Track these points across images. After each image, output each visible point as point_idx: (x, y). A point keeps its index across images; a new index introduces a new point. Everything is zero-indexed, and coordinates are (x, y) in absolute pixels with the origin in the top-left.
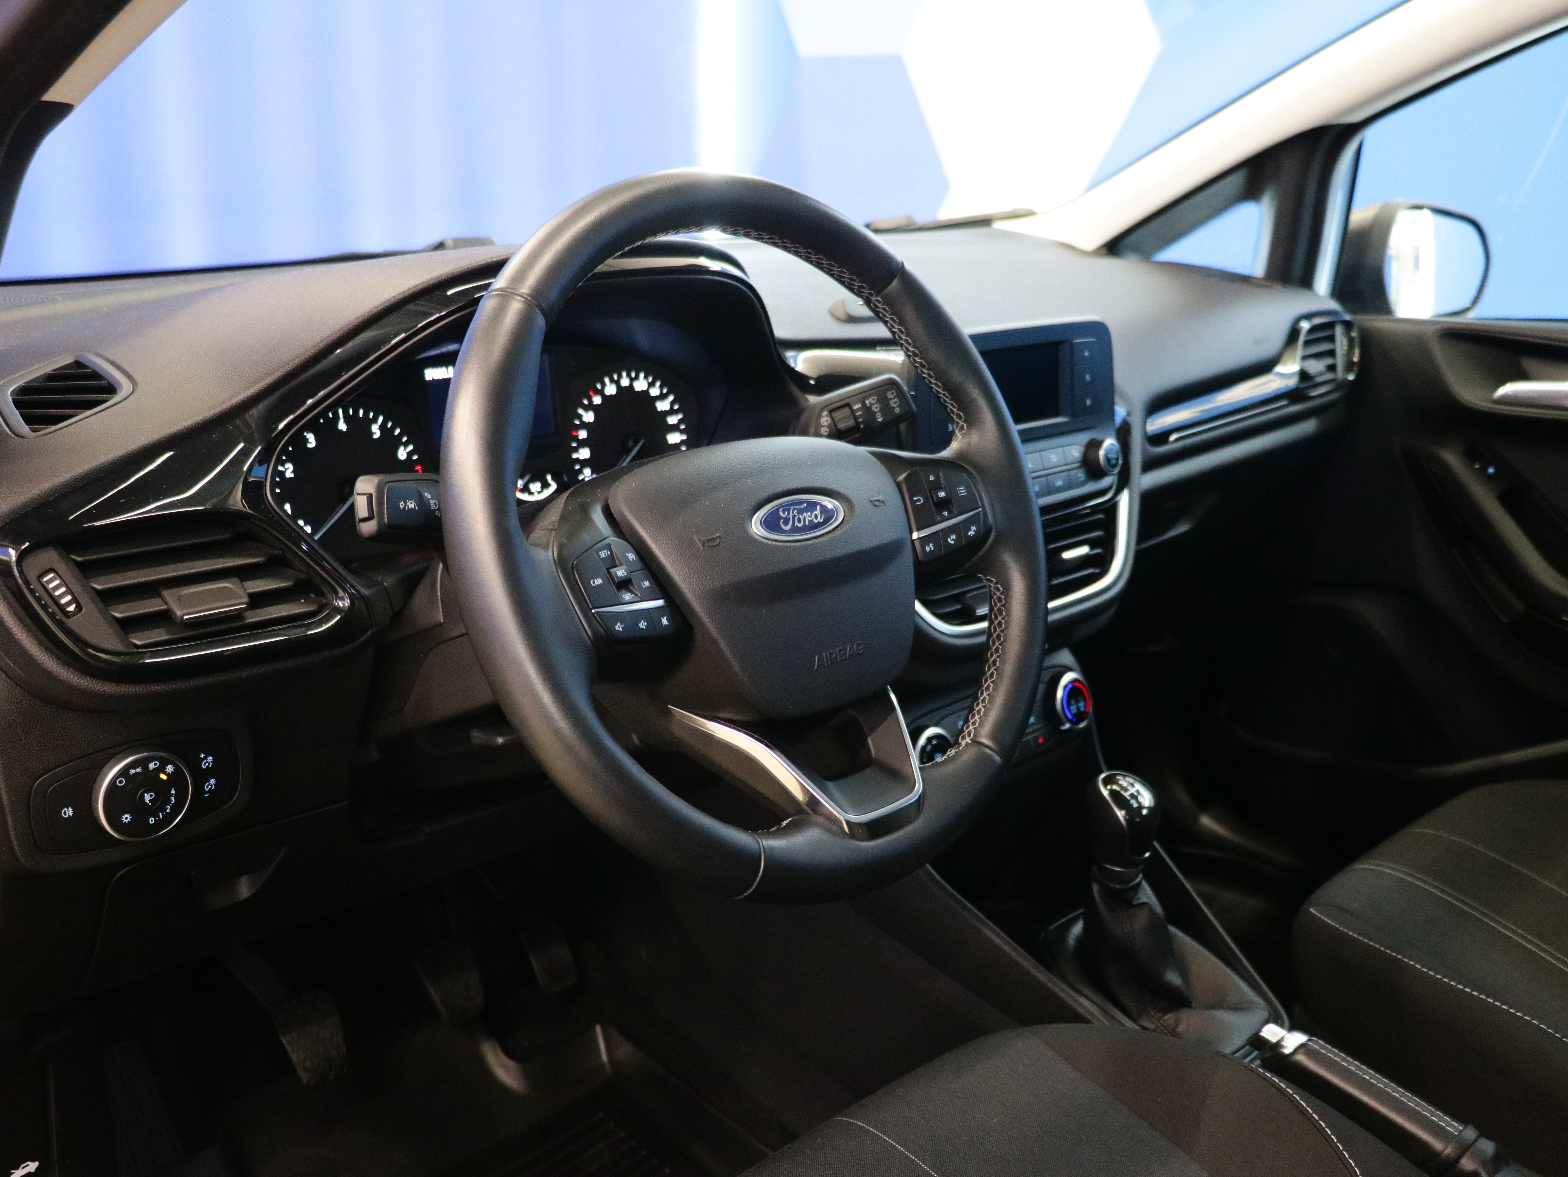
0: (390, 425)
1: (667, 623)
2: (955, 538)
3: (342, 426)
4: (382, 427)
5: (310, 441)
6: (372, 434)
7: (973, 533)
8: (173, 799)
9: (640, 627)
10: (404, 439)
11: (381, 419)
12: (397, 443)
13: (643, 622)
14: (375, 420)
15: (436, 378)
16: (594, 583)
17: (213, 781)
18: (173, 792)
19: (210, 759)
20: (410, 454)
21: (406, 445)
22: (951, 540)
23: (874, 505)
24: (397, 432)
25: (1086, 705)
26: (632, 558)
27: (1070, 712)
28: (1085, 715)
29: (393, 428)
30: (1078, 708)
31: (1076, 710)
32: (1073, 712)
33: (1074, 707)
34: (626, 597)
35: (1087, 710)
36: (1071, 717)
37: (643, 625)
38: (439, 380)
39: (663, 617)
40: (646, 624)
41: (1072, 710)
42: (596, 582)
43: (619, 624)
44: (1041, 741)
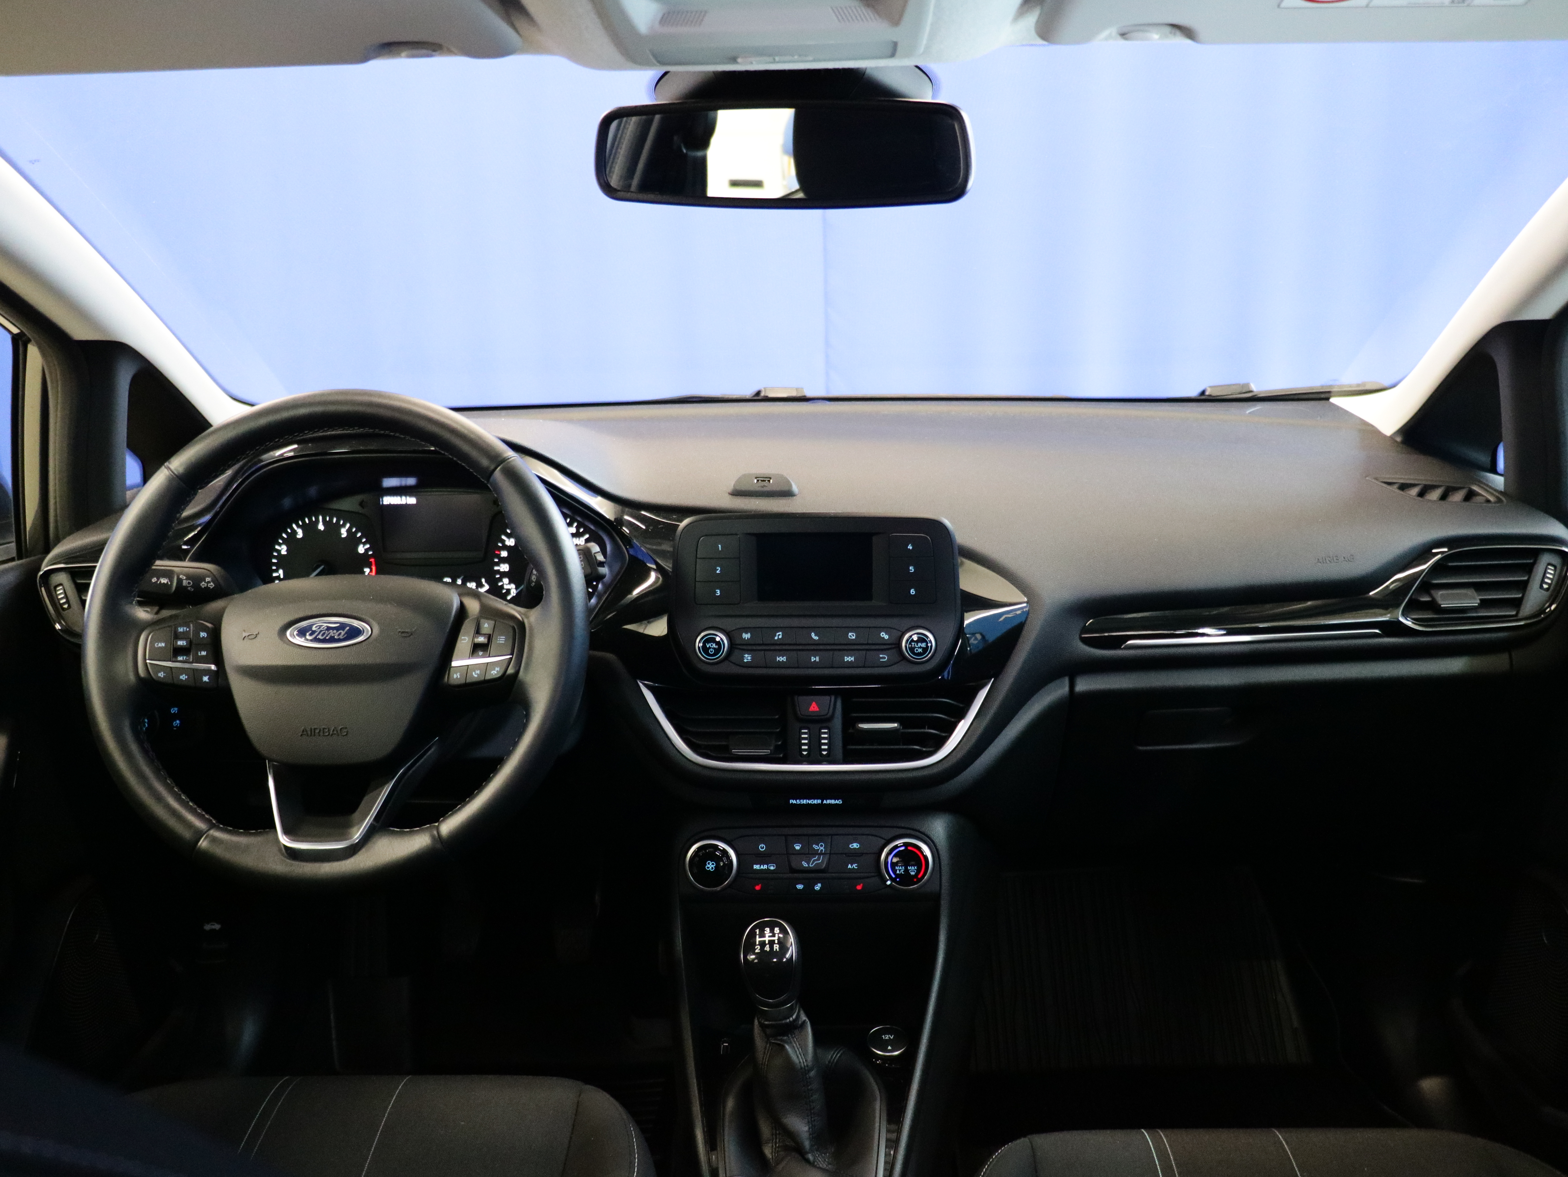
0: (354, 530)
2: (479, 673)
3: (321, 527)
4: (349, 531)
5: (298, 533)
6: (340, 534)
7: (496, 672)
9: (180, 679)
10: (364, 540)
11: (348, 525)
12: (358, 542)
13: (184, 675)
14: (344, 525)
15: (392, 503)
16: (157, 645)
17: (178, 722)
19: (177, 708)
20: (366, 550)
21: (364, 544)
22: (475, 674)
23: (401, 636)
24: (358, 535)
25: (918, 871)
26: (204, 635)
27: (894, 871)
28: (915, 880)
29: (356, 532)
30: (906, 871)
31: (903, 872)
32: (898, 872)
33: (901, 868)
34: (180, 658)
35: (919, 876)
36: (894, 876)
37: (183, 677)
38: (394, 505)
39: (205, 676)
40: (186, 677)
41: (897, 870)
42: (160, 645)
43: (162, 673)
44: (859, 888)
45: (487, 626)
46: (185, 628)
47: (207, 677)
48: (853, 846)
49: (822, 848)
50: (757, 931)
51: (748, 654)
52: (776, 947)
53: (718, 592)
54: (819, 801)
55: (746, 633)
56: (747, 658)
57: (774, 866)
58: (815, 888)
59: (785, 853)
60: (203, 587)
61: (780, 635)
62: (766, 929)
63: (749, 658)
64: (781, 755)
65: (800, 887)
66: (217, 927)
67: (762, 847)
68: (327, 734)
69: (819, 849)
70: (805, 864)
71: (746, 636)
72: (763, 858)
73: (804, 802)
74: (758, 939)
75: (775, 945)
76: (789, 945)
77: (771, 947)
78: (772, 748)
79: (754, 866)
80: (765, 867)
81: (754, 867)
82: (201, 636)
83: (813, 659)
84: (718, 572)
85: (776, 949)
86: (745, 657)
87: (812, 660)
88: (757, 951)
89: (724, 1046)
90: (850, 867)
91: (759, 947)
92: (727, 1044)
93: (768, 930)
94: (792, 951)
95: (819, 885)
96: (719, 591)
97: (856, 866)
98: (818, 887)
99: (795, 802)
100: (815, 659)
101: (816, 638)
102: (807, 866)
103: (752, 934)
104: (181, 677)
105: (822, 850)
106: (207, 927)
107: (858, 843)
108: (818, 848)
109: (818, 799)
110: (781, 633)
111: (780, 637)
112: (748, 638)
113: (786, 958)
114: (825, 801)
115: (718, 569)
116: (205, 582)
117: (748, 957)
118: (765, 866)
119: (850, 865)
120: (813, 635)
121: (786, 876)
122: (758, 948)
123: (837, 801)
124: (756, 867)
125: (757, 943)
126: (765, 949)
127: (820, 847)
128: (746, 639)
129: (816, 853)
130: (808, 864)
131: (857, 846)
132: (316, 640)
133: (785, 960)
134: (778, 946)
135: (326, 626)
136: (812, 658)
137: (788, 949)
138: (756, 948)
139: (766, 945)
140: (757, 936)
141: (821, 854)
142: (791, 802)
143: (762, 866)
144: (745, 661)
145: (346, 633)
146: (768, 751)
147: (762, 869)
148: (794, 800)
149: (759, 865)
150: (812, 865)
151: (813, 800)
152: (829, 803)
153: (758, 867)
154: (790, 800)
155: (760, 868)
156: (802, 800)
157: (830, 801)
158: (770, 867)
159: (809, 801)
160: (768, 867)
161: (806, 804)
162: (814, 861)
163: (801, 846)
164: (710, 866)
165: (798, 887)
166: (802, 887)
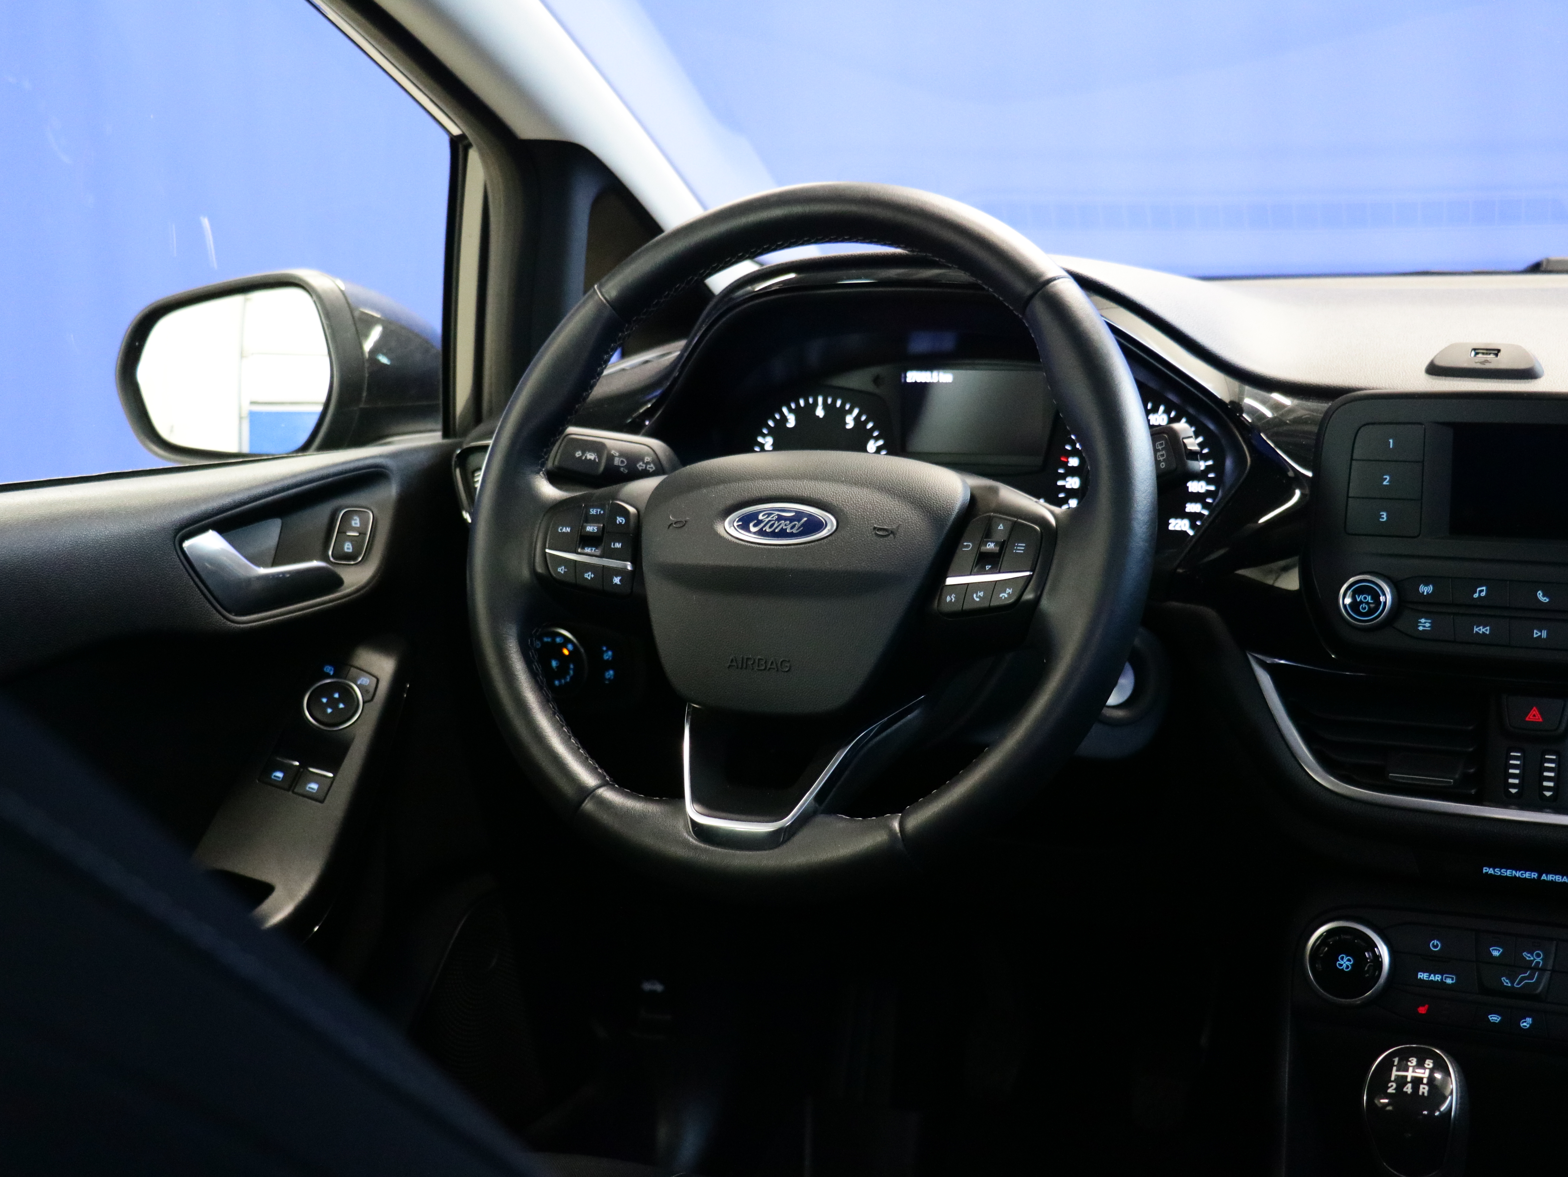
0: (863, 418)
1: (619, 583)
2: (982, 596)
3: (820, 412)
4: (857, 419)
5: (789, 421)
6: (845, 424)
7: (1006, 596)
8: (571, 672)
9: (585, 577)
10: (876, 434)
11: (856, 411)
12: (868, 435)
13: (590, 573)
14: (850, 411)
15: (918, 381)
16: (561, 530)
17: (611, 672)
18: (572, 666)
19: (610, 653)
20: (879, 449)
21: (877, 439)
22: (977, 597)
23: (876, 534)
24: (870, 425)
26: (621, 521)
29: (866, 422)
34: (588, 550)
37: (589, 576)
38: (921, 383)
39: (616, 577)
40: (593, 576)
42: (564, 530)
43: (563, 567)
45: (1002, 528)
46: (599, 510)
47: (619, 578)
49: (1538, 960)
50: (1396, 1060)
51: (1426, 618)
52: (1424, 1089)
53: (1384, 516)
54: (1535, 875)
55: (1427, 585)
56: (1425, 624)
57: (1453, 978)
58: (1522, 1025)
59: (1475, 959)
60: (640, 468)
61: (1482, 591)
62: (1410, 1059)
63: (1428, 625)
64: (1473, 792)
65: (1495, 1018)
66: (659, 988)
67: (1435, 945)
68: (763, 668)
69: (1532, 961)
70: (1506, 982)
71: (1426, 589)
72: (1435, 963)
73: (1509, 873)
74: (1395, 1073)
75: (1422, 1086)
76: (1447, 1092)
77: (1416, 1088)
78: (1457, 776)
79: (1419, 973)
80: (1438, 978)
81: (1419, 976)
82: (618, 521)
83: (1536, 634)
84: (1385, 483)
85: (1423, 1093)
86: (1420, 622)
87: (1535, 636)
88: (1390, 1091)
91: (1394, 1085)
93: (1414, 1061)
94: (1451, 1101)
95: (1529, 1020)
96: (1385, 514)
98: (1526, 1023)
99: (1493, 872)
100: (1539, 634)
101: (1545, 600)
102: (1510, 985)
103: (1387, 1065)
104: (586, 576)
105: (1538, 963)
106: (647, 986)
108: (1532, 959)
109: (1532, 871)
110: (1484, 588)
111: (1483, 594)
112: (1427, 593)
113: (1439, 1111)
114: (1544, 875)
115: (1386, 478)
116: (644, 463)
117: (1376, 1101)
118: (1437, 976)
120: (1540, 594)
121: (1472, 997)
122: (1392, 1086)
124: (1423, 976)
125: (1393, 1078)
126: (1405, 1089)
127: (1535, 958)
128: (1425, 593)
129: (1527, 966)
130: (1512, 983)
132: (761, 533)
133: (1437, 1114)
134: (1427, 1088)
135: (778, 515)
136: (1535, 631)
137: (1445, 1098)
138: (1390, 1085)
139: (1407, 1083)
140: (1395, 1068)
141: (1536, 968)
142: (1484, 871)
143: (1432, 975)
144: (1421, 628)
145: (802, 525)
146: (1450, 782)
147: (1432, 980)
148: (1491, 869)
149: (1428, 974)
150: (1518, 984)
151: (1524, 872)
152: (1550, 880)
153: (1425, 976)
154: (1484, 868)
155: (1429, 978)
156: (1505, 870)
157: (1553, 877)
158: (1446, 979)
159: (1516, 872)
160: (1442, 979)
161: (1512, 877)
162: (1523, 979)
163: (1501, 950)
164: (1345, 963)
165: (1490, 1019)
166: (1498, 1020)
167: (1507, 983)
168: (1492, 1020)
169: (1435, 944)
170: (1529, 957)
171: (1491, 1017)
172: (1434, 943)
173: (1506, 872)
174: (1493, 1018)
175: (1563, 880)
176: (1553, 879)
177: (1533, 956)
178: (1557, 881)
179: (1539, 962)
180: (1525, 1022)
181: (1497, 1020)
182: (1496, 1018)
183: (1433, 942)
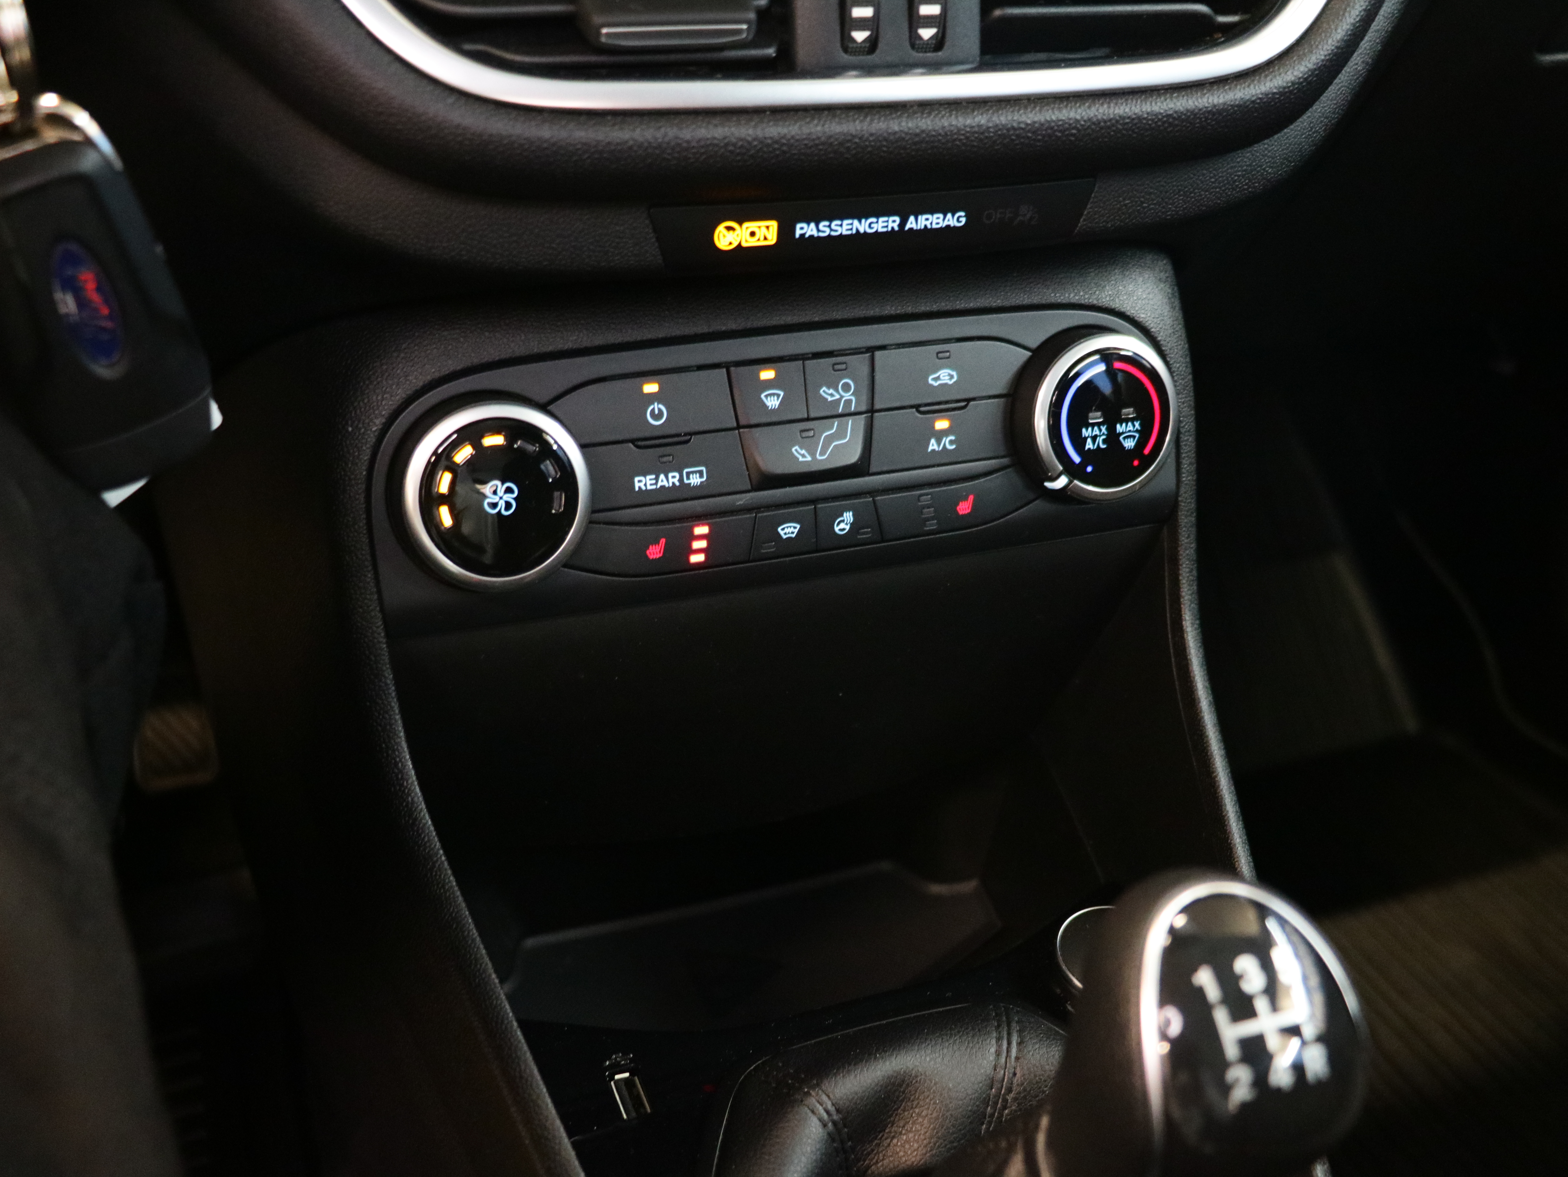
25: (1145, 433)
27: (1078, 442)
28: (1136, 463)
30: (1113, 438)
31: (1104, 441)
32: (1089, 445)
33: (1096, 431)
35: (1147, 451)
36: (1077, 459)
41: (1086, 439)
44: (964, 508)
48: (938, 379)
49: (847, 396)
54: (894, 222)
57: (701, 473)
58: (837, 529)
59: (735, 425)
69: (839, 400)
70: (801, 454)
72: (661, 450)
73: (844, 227)
79: (636, 479)
80: (674, 478)
81: (637, 486)
89: (617, 1082)
90: (936, 447)
92: (627, 1075)
95: (848, 516)
97: (951, 442)
99: (815, 233)
102: (809, 458)
105: (848, 402)
107: (953, 369)
108: (837, 397)
109: (888, 214)
114: (912, 219)
118: (670, 475)
119: (933, 441)
121: (742, 500)
123: (949, 215)
124: (644, 483)
127: (839, 394)
129: (832, 412)
130: (813, 455)
131: (952, 377)
141: (846, 414)
142: (798, 233)
143: (662, 476)
146: (739, 32)
147: (663, 487)
148: (813, 225)
149: (653, 476)
150: (822, 454)
151: (874, 220)
152: (923, 227)
153: (649, 483)
154: (799, 226)
155: (656, 484)
156: (839, 222)
157: (927, 219)
158: (688, 478)
159: (860, 222)
160: (681, 480)
161: (851, 235)
162: (830, 439)
163: (782, 393)
164: (501, 498)
165: (782, 533)
166: (796, 531)
167: (803, 456)
168: (785, 534)
169: (657, 412)
170: (832, 395)
171: (783, 529)
172: (653, 409)
173: (841, 225)
174: (786, 530)
175: (946, 223)
176: (928, 223)
177: (837, 390)
178: (934, 226)
179: (851, 401)
180: (843, 521)
181: (793, 533)
182: (792, 529)
183: (651, 408)
